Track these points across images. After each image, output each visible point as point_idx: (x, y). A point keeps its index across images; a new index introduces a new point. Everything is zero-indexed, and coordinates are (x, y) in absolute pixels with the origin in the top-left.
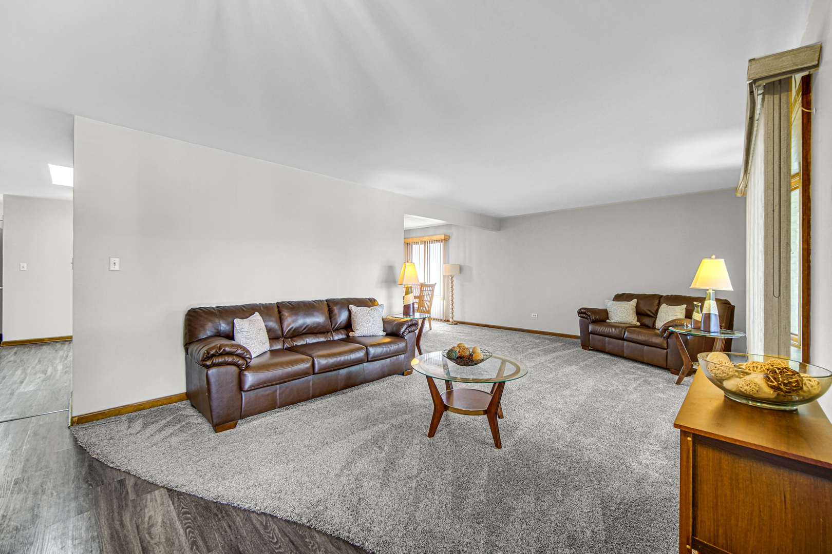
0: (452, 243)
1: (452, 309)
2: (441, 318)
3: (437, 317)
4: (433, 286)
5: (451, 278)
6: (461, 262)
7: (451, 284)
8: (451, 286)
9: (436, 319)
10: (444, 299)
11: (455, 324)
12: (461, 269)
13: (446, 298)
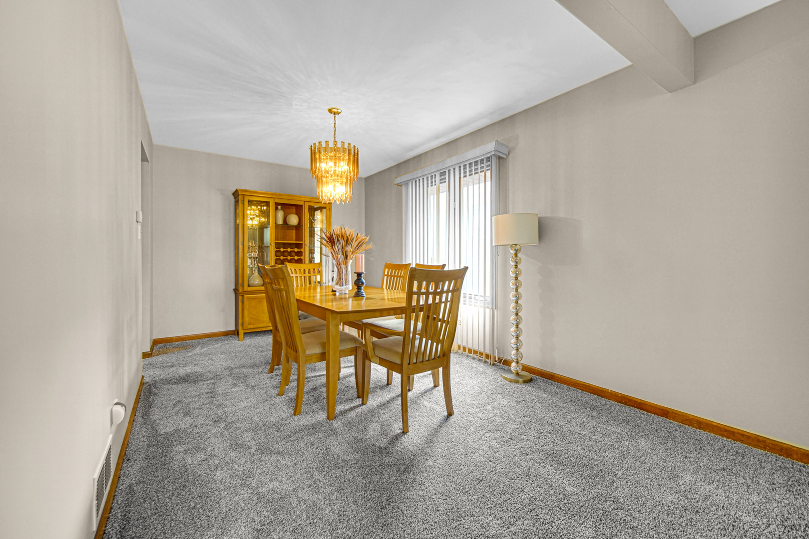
0: (516, 168)
1: (517, 337)
2: (487, 352)
3: (476, 348)
4: (458, 276)
5: (513, 252)
6: (542, 211)
7: (513, 269)
8: (512, 275)
9: (475, 352)
10: (494, 306)
11: (525, 382)
12: (543, 229)
13: (499, 305)
